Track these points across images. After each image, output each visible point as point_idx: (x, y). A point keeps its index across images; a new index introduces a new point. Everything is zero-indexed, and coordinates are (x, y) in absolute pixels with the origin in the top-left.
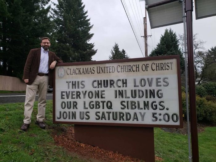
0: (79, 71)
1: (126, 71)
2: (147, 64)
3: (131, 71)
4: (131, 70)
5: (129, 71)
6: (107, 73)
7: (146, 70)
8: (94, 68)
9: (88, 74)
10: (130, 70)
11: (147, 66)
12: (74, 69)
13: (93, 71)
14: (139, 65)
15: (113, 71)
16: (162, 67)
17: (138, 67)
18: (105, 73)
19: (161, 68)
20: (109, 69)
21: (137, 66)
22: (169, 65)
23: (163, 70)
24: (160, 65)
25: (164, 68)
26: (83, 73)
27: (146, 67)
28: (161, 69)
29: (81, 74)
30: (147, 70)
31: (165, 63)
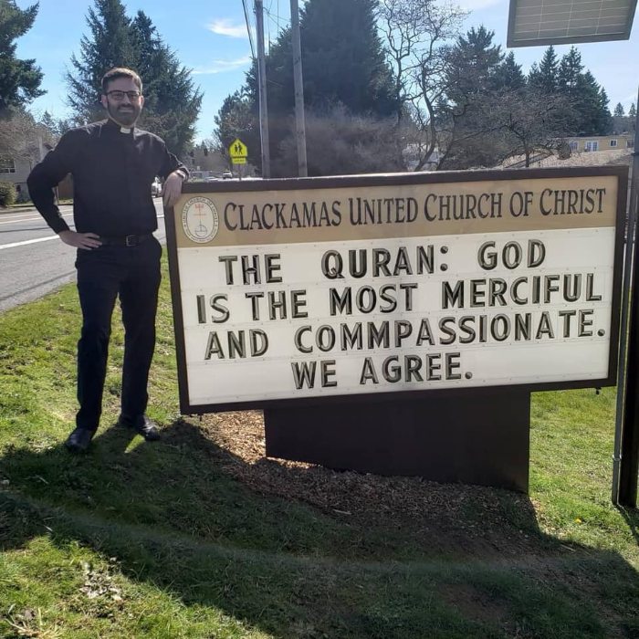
0: (279, 215)
1: (458, 215)
2: (527, 194)
3: (474, 217)
4: (476, 211)
5: (468, 217)
6: (389, 221)
7: (523, 213)
8: (339, 204)
9: (315, 225)
10: (471, 210)
11: (526, 197)
12: (255, 207)
13: (332, 217)
14: (500, 195)
15: (411, 218)
16: (572, 203)
17: (499, 203)
18: (380, 222)
19: (570, 205)
20: (398, 208)
21: (496, 200)
22: (595, 197)
23: (575, 212)
24: (567, 195)
25: (577, 207)
26: (295, 223)
27: (525, 202)
28: (569, 209)
29: (285, 227)
30: (526, 214)
31: (582, 191)
